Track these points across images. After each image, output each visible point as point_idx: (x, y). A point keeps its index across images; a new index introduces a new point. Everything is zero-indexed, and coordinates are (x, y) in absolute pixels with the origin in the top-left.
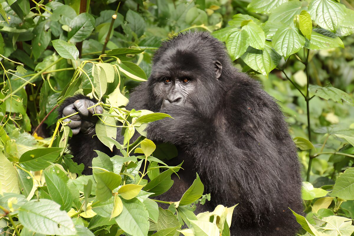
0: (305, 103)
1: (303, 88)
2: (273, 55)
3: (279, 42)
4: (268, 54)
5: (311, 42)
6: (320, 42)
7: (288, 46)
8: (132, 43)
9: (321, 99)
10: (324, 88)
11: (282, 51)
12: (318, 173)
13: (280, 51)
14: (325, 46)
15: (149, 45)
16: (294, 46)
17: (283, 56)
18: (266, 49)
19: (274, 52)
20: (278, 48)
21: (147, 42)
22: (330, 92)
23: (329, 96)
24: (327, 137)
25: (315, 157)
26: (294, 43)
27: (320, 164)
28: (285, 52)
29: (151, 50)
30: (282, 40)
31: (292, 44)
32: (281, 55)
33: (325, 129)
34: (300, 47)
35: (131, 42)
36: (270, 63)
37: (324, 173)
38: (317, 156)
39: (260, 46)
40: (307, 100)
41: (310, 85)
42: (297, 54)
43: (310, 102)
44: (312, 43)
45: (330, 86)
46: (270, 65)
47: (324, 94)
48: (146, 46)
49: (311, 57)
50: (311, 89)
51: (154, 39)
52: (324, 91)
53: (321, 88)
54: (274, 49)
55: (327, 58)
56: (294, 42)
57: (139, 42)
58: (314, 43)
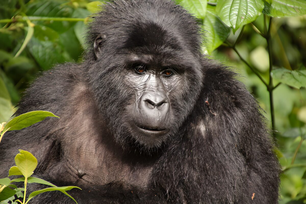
0: (267, 94)
1: (264, 73)
2: (218, 26)
3: (225, 7)
4: (211, 24)
5: (273, 6)
6: (286, 7)
7: (238, 13)
8: (15, 12)
9: (291, 88)
10: (294, 73)
11: (230, 19)
12: (288, 195)
13: (226, 20)
14: (293, 12)
15: (41, 15)
16: (247, 13)
17: (232, 27)
18: (209, 17)
19: (219, 21)
20: (224, 16)
21: (39, 11)
22: (302, 77)
23: (301, 83)
24: (300, 143)
25: (283, 172)
26: (247, 8)
27: (292, 183)
28: (235, 22)
29: (45, 21)
30: (231, 4)
31: (245, 9)
32: (229, 25)
33: (297, 131)
34: (256, 14)
35: (14, 9)
36: (214, 37)
37: (298, 195)
38: (287, 170)
39: (199, 13)
40: (270, 89)
41: (273, 68)
42: (254, 23)
43: (275, 92)
44: (274, 8)
45: (303, 69)
46: (214, 41)
47: (293, 80)
48: (37, 15)
49: (275, 28)
50: (274, 74)
51: (48, 6)
52: (293, 77)
53: (290, 71)
54: (219, 18)
55: (299, 29)
56: (247, 6)
57: (27, 10)
58: (278, 8)
